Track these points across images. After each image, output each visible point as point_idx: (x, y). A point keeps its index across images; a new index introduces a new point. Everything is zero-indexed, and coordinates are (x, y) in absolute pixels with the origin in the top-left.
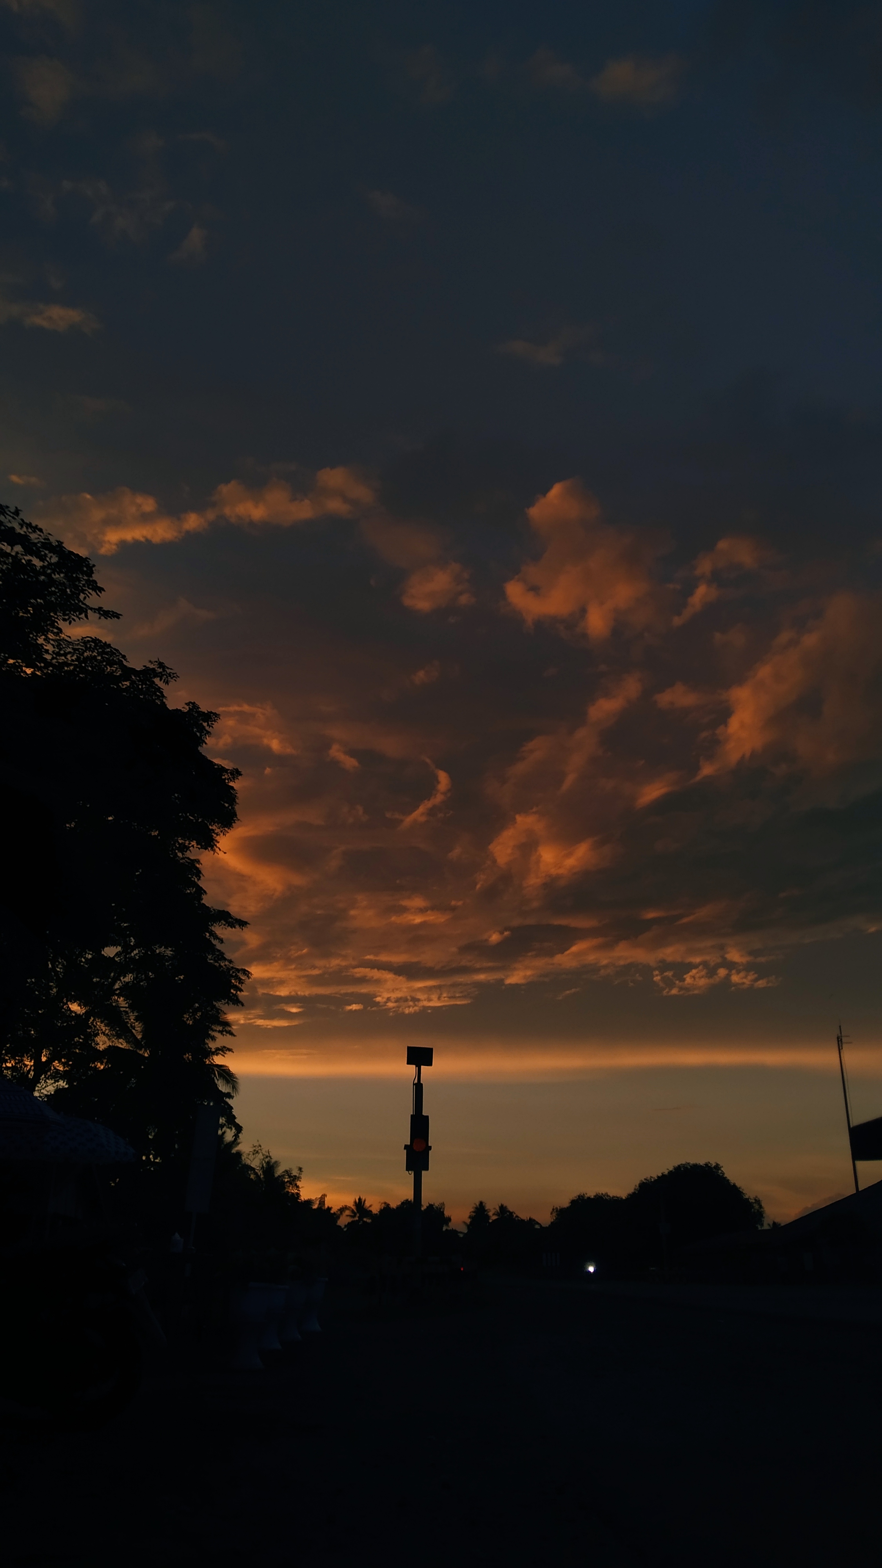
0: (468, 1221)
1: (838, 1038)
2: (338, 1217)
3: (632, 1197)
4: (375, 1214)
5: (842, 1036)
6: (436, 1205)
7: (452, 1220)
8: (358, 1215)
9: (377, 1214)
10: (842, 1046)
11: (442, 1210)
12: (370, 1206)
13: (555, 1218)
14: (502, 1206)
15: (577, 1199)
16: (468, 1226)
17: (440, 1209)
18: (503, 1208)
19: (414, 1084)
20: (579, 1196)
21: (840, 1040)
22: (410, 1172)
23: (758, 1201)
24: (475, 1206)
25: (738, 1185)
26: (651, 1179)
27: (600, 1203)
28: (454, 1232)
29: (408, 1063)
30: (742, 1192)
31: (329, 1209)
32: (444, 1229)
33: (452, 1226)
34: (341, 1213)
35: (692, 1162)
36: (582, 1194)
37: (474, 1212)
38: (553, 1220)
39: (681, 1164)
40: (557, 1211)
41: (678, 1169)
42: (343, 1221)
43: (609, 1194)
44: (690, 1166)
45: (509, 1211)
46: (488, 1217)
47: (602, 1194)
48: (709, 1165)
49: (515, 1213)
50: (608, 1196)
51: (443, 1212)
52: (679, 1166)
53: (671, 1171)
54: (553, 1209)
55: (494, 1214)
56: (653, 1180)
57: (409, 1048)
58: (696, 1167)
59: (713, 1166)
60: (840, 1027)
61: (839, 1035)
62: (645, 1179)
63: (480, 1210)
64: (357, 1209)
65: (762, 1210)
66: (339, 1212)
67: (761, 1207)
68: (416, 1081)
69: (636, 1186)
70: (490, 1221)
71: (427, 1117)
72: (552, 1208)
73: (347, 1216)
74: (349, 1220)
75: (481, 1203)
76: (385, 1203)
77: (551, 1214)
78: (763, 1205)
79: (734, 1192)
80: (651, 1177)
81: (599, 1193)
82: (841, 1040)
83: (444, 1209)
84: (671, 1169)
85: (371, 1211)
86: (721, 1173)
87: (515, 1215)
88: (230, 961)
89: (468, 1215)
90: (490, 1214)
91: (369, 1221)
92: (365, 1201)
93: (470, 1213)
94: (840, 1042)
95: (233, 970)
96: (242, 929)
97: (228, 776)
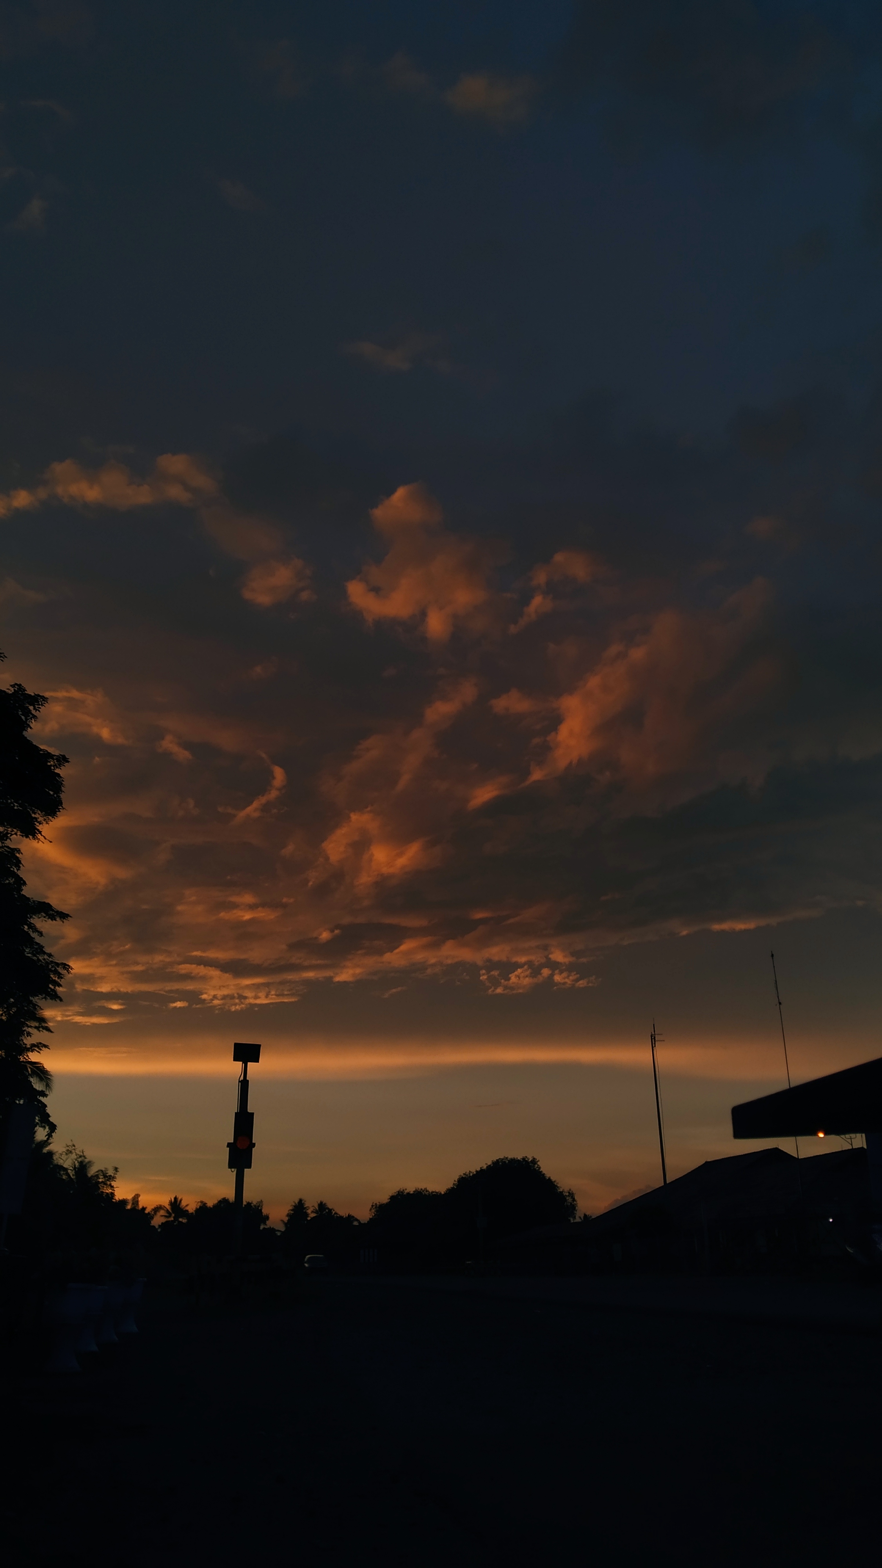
0: (286, 1219)
1: (651, 1036)
2: (152, 1218)
3: (450, 1191)
4: (191, 1213)
5: (655, 1034)
6: (255, 1203)
7: (270, 1219)
8: (173, 1215)
9: (192, 1213)
10: (655, 1044)
11: (260, 1208)
12: (187, 1205)
13: (373, 1215)
14: (321, 1203)
15: (397, 1195)
16: (286, 1224)
17: (259, 1206)
18: (322, 1206)
19: (239, 1081)
20: (399, 1192)
21: (653, 1037)
22: (233, 1170)
23: (571, 1195)
24: (294, 1204)
25: (553, 1179)
26: (470, 1174)
27: (420, 1197)
28: (272, 1230)
29: (235, 1060)
30: (557, 1186)
31: (144, 1209)
32: (262, 1227)
33: (269, 1224)
34: (155, 1213)
35: (510, 1157)
36: (402, 1190)
37: (292, 1210)
38: (371, 1217)
39: (500, 1159)
40: (376, 1208)
41: (496, 1163)
42: (157, 1221)
43: (428, 1189)
44: (508, 1161)
45: (328, 1208)
46: (307, 1215)
47: (421, 1189)
48: (526, 1159)
49: (334, 1210)
50: (427, 1191)
51: (261, 1210)
52: (497, 1160)
53: (490, 1166)
54: (372, 1206)
55: (312, 1212)
56: (471, 1175)
57: (236, 1045)
58: (513, 1161)
59: (530, 1160)
60: (654, 1025)
61: (653, 1033)
62: (464, 1174)
63: (299, 1208)
64: (172, 1209)
65: (575, 1202)
66: (153, 1213)
67: (574, 1200)
68: (242, 1078)
69: (455, 1181)
70: (309, 1219)
71: (252, 1114)
72: (371, 1204)
73: (162, 1216)
74: (164, 1220)
75: (301, 1200)
76: (202, 1202)
77: (370, 1210)
78: (576, 1198)
79: (549, 1185)
80: (470, 1171)
81: (419, 1189)
82: (655, 1037)
83: (262, 1207)
84: (490, 1163)
85: (187, 1211)
86: (537, 1167)
87: (334, 1212)
88: (50, 955)
89: (286, 1212)
90: (309, 1211)
91: (184, 1221)
92: (181, 1201)
93: (289, 1211)
94: (653, 1040)
95: (52, 965)
96: (63, 922)
97: (54, 763)
